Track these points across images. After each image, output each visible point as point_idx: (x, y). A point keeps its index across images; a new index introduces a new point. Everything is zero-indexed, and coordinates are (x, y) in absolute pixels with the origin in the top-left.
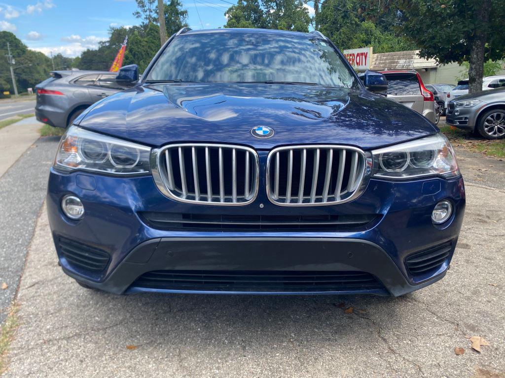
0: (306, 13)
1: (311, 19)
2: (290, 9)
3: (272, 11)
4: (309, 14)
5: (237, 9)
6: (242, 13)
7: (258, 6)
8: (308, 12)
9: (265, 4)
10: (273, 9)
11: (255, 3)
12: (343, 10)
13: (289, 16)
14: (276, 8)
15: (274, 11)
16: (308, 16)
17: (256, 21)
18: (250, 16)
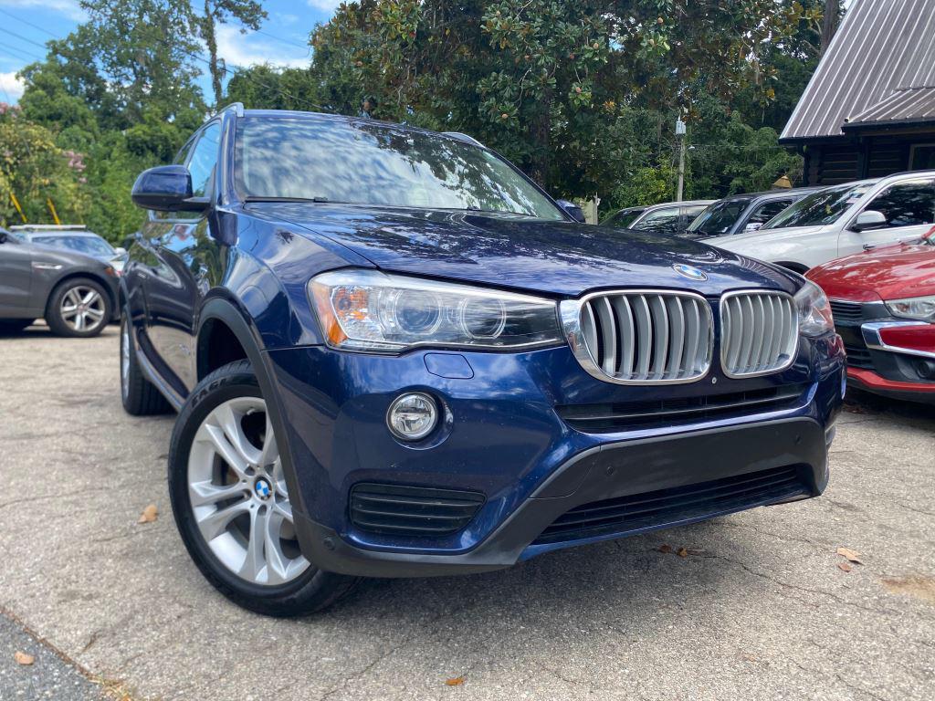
0: (198, 95)
1: (209, 108)
2: (164, 84)
3: (126, 85)
4: (204, 98)
5: (45, 69)
6: (59, 80)
7: (94, 70)
8: (202, 95)
9: (109, 68)
10: (128, 79)
11: (87, 63)
12: (275, 98)
13: (163, 97)
14: (134, 78)
15: (132, 83)
16: (201, 101)
17: (92, 99)
18: (77, 88)
